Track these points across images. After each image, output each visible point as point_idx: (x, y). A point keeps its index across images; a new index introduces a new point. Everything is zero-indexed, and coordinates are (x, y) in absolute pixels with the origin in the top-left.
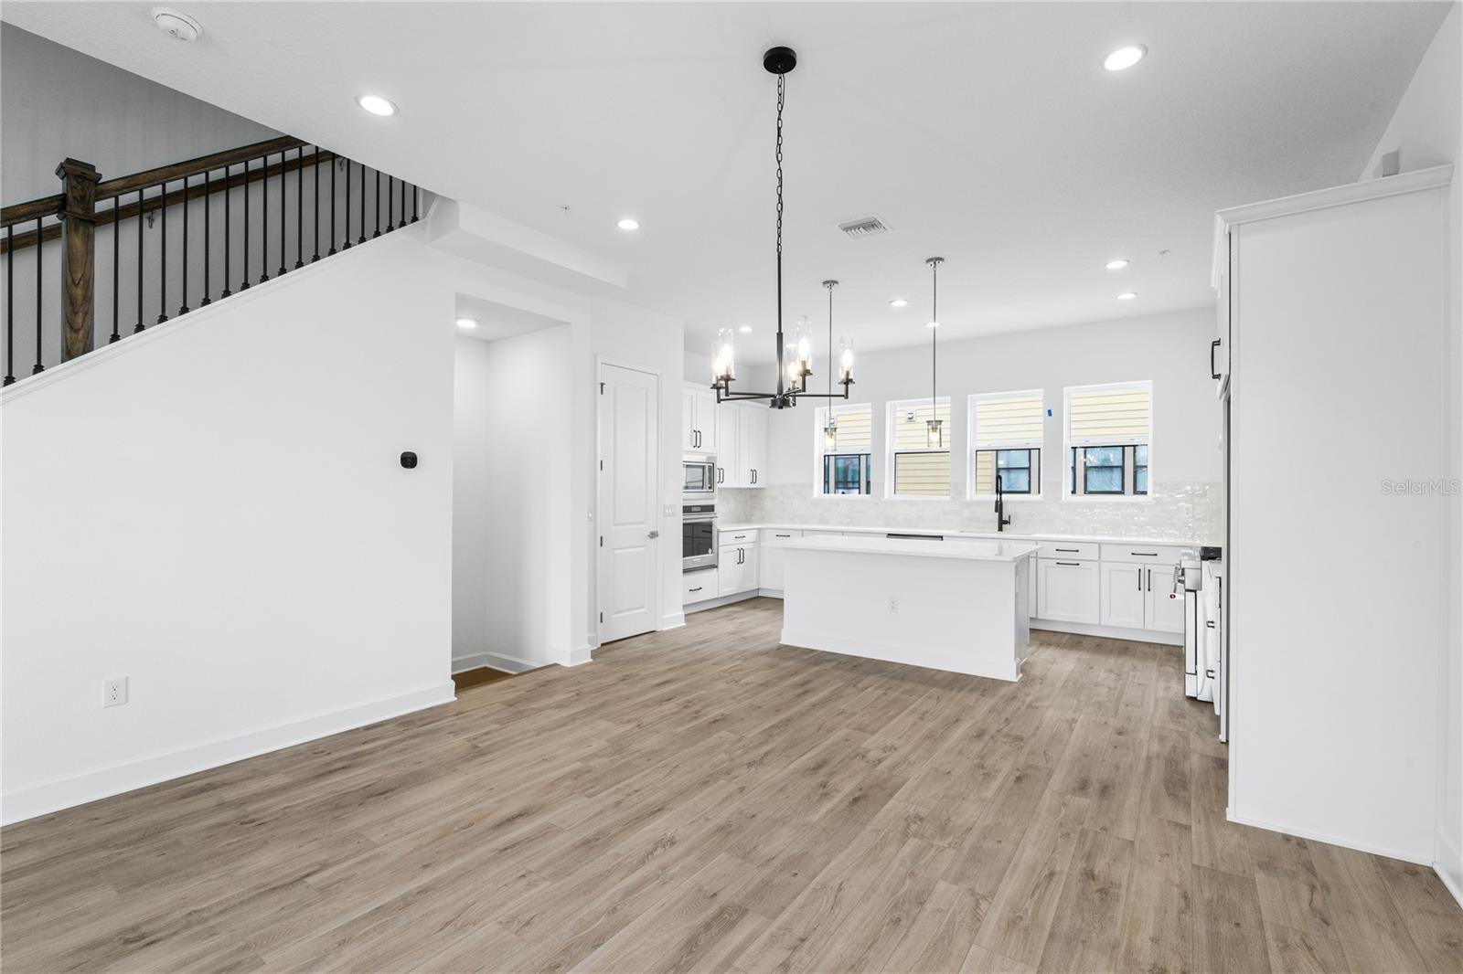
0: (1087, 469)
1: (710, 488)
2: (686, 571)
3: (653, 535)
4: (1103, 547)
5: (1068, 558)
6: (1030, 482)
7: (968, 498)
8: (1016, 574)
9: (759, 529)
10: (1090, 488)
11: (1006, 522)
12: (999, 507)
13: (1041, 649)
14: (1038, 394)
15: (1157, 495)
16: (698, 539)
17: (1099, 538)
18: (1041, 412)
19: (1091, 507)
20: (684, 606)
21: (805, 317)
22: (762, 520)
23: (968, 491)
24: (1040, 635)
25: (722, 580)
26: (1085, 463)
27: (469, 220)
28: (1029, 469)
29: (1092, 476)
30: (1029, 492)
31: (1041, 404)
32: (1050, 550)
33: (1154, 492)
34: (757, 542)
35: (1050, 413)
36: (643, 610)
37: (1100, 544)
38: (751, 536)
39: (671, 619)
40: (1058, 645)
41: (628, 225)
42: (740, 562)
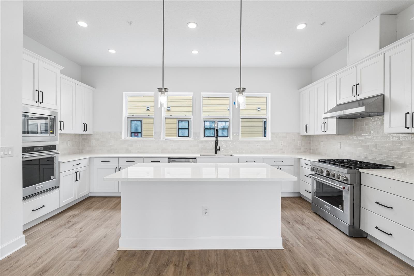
1: (51, 133)
2: (26, 198)
9: (90, 158)
11: (218, 150)
22: (90, 152)
25: (63, 196)
38: (84, 163)
42: (77, 180)
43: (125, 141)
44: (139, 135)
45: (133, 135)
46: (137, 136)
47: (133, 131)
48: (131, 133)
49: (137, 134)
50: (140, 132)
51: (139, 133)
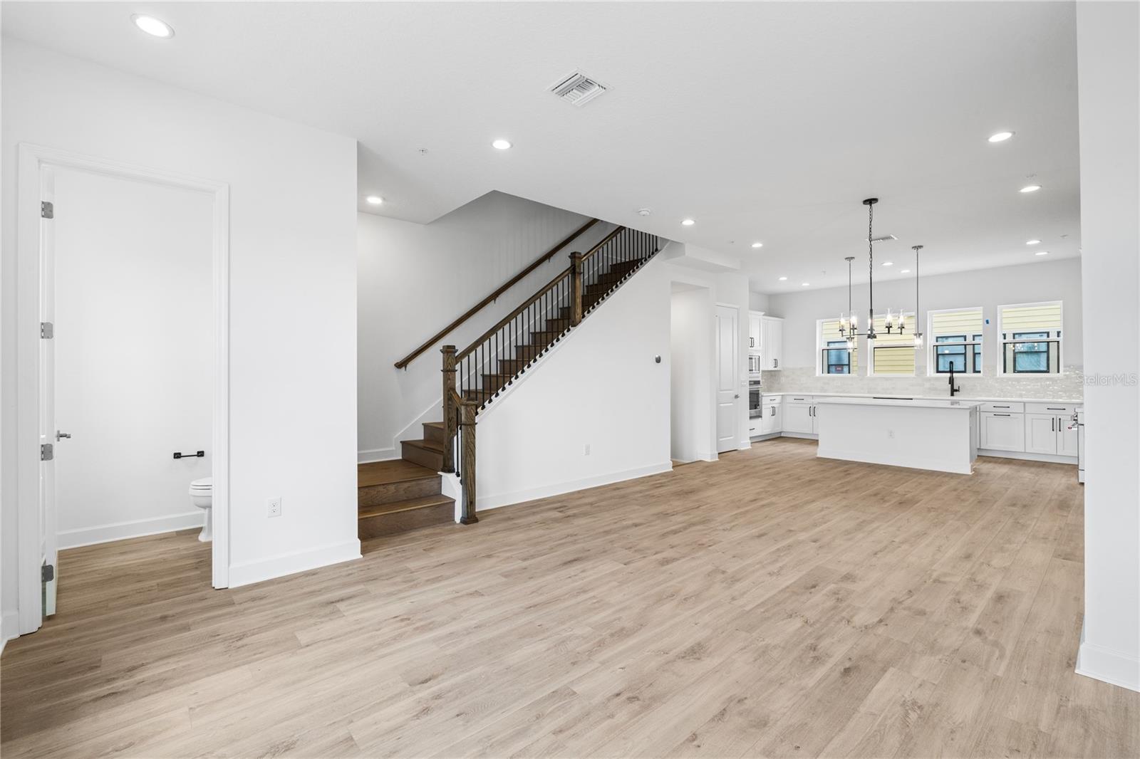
0: (1015, 353)
2: (751, 418)
3: (737, 397)
4: (1026, 404)
5: (1002, 412)
6: (965, 364)
7: (928, 375)
8: (970, 416)
9: (781, 395)
10: (1018, 368)
11: (956, 391)
12: (951, 381)
13: (984, 464)
14: (980, 310)
15: (1068, 373)
16: (755, 401)
17: (1025, 400)
18: (981, 322)
19: (1018, 380)
20: (751, 438)
21: (825, 272)
22: (783, 390)
23: (928, 370)
24: (981, 457)
25: (764, 426)
26: (1014, 350)
27: (689, 251)
28: (965, 354)
29: (1020, 358)
30: (965, 372)
31: (981, 317)
32: (989, 406)
33: (1064, 371)
34: (781, 403)
35: (987, 322)
36: (731, 438)
37: (1024, 403)
38: (778, 399)
39: (745, 445)
40: (996, 462)
41: (757, 245)
42: (773, 415)
43: (819, 379)
44: (846, 369)
45: (833, 369)
46: (841, 372)
47: (833, 361)
48: (829, 366)
49: (840, 369)
50: (847, 363)
51: (844, 367)
